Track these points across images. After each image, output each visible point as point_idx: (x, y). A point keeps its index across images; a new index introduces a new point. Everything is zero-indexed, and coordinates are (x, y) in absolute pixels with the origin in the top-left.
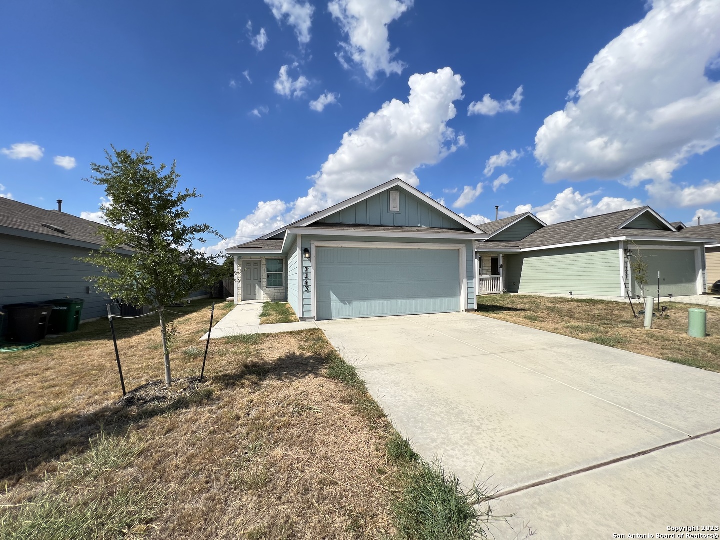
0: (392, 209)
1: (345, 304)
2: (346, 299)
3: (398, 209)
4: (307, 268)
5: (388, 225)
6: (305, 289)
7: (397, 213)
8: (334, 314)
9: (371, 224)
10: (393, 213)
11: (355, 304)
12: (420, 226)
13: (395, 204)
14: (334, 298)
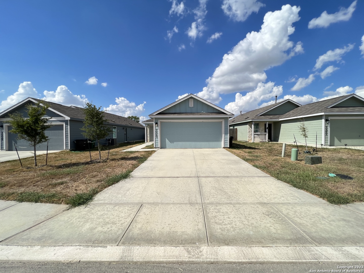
0: (190, 106)
1: (171, 143)
2: (172, 141)
3: (193, 106)
4: (157, 129)
5: (188, 112)
6: (156, 137)
7: (192, 107)
8: (167, 146)
9: (181, 112)
10: (190, 107)
11: (175, 143)
12: (202, 112)
13: (191, 104)
14: (167, 141)
